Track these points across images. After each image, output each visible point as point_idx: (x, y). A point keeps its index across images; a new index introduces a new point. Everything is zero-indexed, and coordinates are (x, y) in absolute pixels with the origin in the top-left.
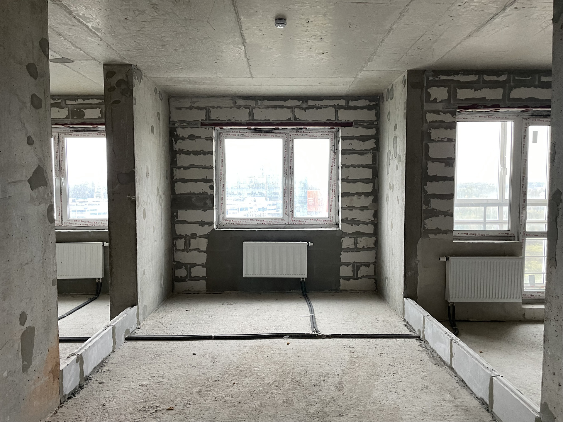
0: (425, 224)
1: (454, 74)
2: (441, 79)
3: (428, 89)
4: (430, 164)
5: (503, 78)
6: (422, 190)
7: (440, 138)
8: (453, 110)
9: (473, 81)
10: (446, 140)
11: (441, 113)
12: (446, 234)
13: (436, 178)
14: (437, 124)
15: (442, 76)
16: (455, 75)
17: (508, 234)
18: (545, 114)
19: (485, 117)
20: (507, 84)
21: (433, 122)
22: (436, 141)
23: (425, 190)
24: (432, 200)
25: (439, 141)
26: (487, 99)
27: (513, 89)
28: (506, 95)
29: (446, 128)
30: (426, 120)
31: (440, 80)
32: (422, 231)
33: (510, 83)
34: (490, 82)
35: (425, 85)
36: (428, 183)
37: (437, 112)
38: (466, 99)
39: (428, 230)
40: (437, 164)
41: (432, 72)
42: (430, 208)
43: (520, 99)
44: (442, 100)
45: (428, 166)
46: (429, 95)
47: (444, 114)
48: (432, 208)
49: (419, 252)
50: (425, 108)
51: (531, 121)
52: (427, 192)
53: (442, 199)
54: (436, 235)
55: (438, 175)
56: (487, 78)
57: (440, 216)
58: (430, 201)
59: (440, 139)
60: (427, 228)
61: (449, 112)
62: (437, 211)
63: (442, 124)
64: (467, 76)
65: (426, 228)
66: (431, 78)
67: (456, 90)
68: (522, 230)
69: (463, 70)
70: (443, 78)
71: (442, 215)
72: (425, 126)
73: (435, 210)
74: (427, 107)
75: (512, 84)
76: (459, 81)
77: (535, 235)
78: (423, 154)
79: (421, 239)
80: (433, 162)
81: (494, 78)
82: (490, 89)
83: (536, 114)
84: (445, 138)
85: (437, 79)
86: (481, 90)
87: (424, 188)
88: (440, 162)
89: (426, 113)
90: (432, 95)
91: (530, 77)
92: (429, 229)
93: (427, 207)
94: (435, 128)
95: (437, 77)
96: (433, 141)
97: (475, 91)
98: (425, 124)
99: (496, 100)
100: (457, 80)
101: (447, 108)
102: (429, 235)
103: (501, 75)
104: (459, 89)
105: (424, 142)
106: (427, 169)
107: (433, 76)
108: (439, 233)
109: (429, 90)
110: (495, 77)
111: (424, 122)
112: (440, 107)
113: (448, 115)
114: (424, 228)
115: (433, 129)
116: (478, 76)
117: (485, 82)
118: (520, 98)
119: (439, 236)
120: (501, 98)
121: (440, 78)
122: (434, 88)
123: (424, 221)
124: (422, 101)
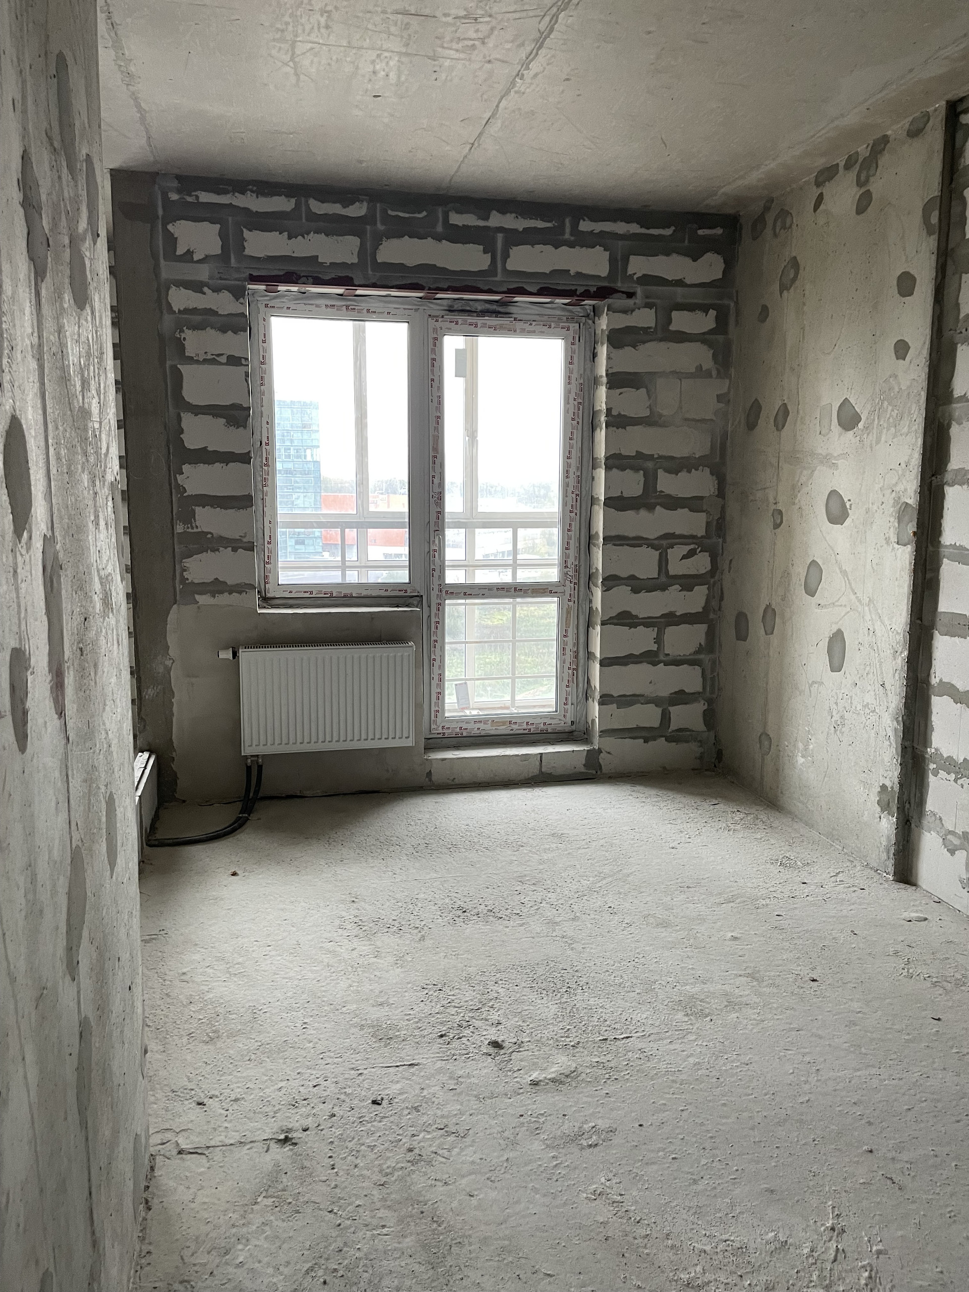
0: (185, 570)
1: (234, 191)
2: (201, 200)
3: (168, 224)
4: (188, 421)
5: (357, 210)
6: (170, 485)
7: (209, 354)
8: (237, 283)
9: (282, 212)
10: (223, 359)
11: (206, 289)
12: (240, 593)
13: (204, 456)
14: (198, 318)
15: (203, 193)
16: (237, 194)
17: (406, 591)
18: (479, 308)
19: (339, 308)
20: (368, 227)
21: (186, 311)
22: (198, 362)
23: (178, 486)
24: (198, 510)
25: (205, 361)
26: (320, 260)
27: (384, 239)
28: (367, 255)
29: (223, 330)
30: (169, 305)
31: (198, 202)
32: (179, 587)
33: (375, 224)
34: (325, 217)
35: (160, 212)
36: (185, 468)
37: (197, 287)
38: (268, 256)
39: (192, 583)
40: (206, 420)
41: (176, 182)
42: (195, 530)
43: (401, 267)
44: (207, 256)
45: (184, 425)
46: (171, 241)
47: (213, 292)
48: (199, 530)
49: (172, 639)
50: (164, 275)
51: (448, 325)
52: (186, 491)
53: (226, 509)
54: (214, 597)
55: (210, 449)
56: (318, 207)
57: (221, 549)
58: (193, 513)
59: (209, 357)
60: (190, 581)
61: (229, 289)
62: (213, 536)
63: (213, 319)
64: (268, 199)
65: (188, 579)
66: (174, 197)
67: (242, 232)
68: (436, 582)
69: (255, 181)
70: (205, 197)
71: (226, 548)
72: (168, 321)
73: (209, 536)
74: (168, 270)
75: (380, 227)
76: (246, 210)
77: (465, 594)
78: (167, 391)
79: (175, 606)
80: (196, 415)
81: (335, 209)
82: (327, 235)
83: (457, 306)
84: (222, 355)
85: (189, 199)
86: (304, 237)
87: (176, 479)
88: (215, 415)
89: (168, 289)
90: (179, 242)
91: (425, 213)
92: (196, 581)
93: (188, 528)
94: (195, 327)
95: (190, 196)
96: (191, 360)
97: (290, 238)
98: (167, 318)
99: (344, 265)
100: (242, 206)
101: (221, 279)
102: (197, 597)
103: (353, 203)
104: (250, 230)
105: (168, 363)
106: (182, 431)
107: (179, 191)
108: (221, 592)
109: (170, 227)
110: (338, 206)
111: (165, 311)
112: (203, 273)
113: (226, 295)
114: (183, 580)
115: (188, 328)
116: (293, 201)
117: (314, 217)
118: (402, 264)
119: (223, 599)
120: (356, 261)
121: (197, 197)
122: (183, 222)
123: (181, 562)
124: (155, 257)
